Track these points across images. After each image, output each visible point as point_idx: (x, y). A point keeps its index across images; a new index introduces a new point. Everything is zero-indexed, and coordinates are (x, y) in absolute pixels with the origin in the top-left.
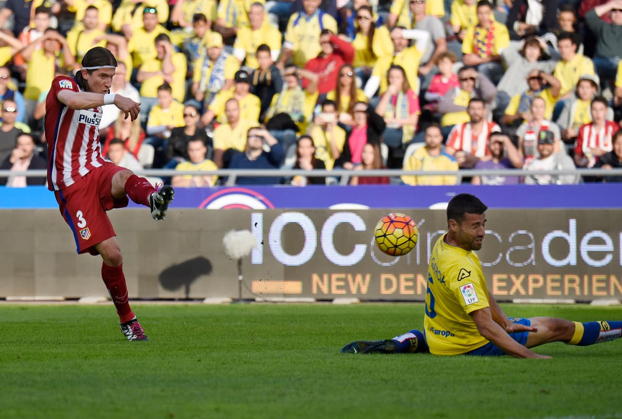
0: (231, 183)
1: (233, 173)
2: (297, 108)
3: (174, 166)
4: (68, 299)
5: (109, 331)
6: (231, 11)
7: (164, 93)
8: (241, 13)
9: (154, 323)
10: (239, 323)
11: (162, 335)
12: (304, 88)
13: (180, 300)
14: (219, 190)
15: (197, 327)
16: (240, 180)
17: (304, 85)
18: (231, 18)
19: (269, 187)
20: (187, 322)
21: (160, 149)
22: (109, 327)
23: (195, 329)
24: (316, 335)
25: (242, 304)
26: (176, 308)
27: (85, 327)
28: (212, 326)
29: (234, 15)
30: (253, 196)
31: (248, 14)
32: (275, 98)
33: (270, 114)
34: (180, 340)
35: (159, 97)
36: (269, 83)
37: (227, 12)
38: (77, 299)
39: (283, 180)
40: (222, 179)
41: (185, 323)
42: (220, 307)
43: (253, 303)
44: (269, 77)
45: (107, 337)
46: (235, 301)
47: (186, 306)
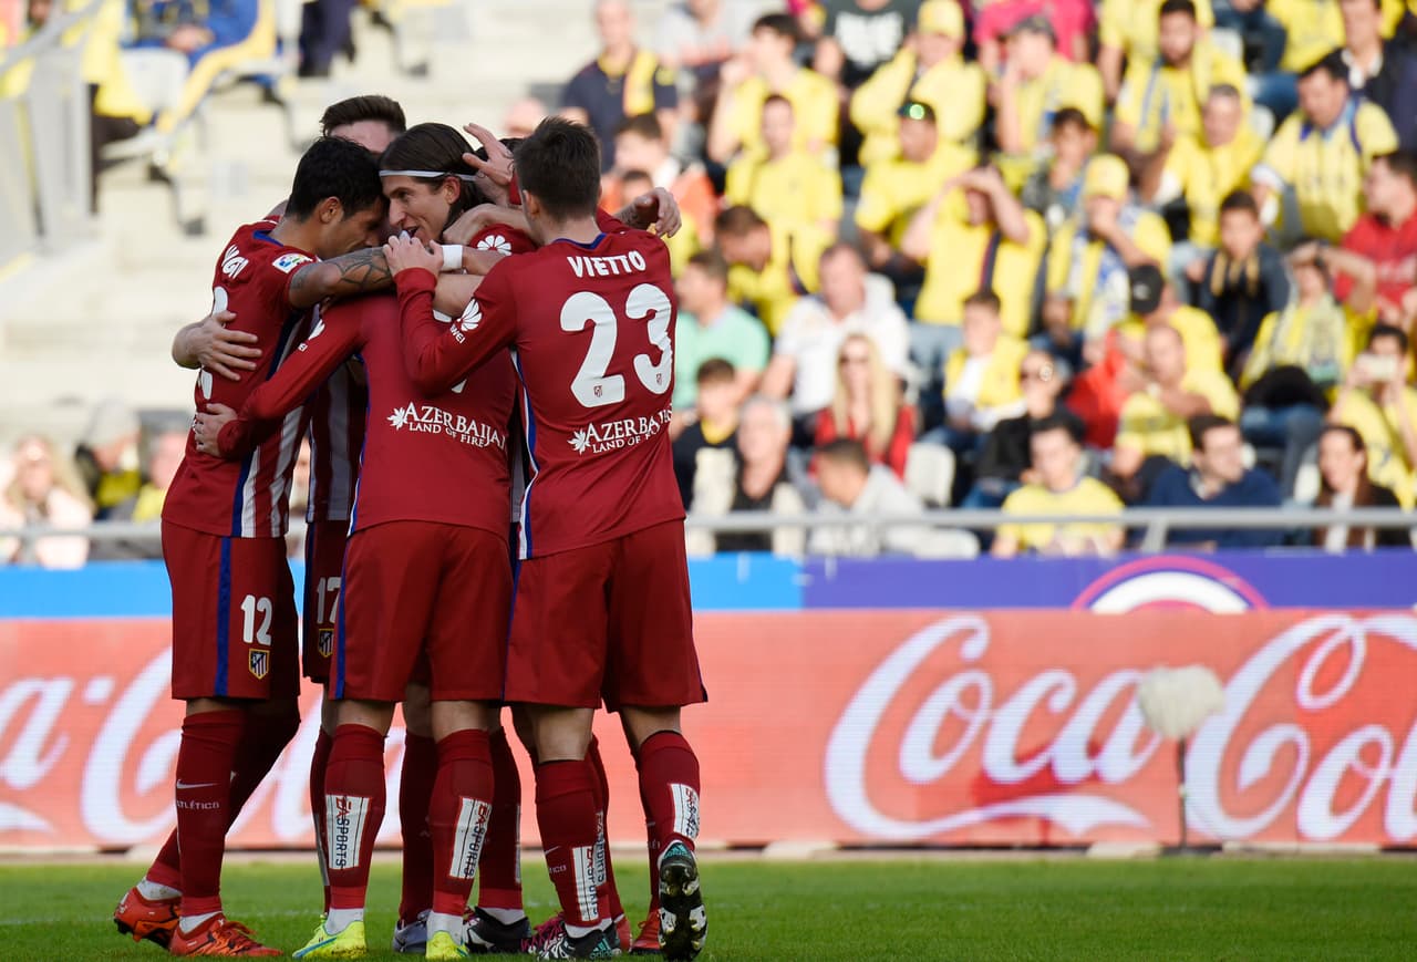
0: (1153, 543)
1: (1159, 520)
2: (1324, 352)
3: (996, 502)
4: (738, 847)
5: (846, 928)
6: (1156, 100)
7: (981, 314)
8: (1181, 107)
9: (963, 908)
10: (1183, 909)
11: (984, 938)
12: (1340, 299)
13: (1027, 847)
14: (1122, 563)
15: (1074, 919)
16: (1176, 536)
17: (1341, 289)
18: (1154, 120)
19: (1253, 554)
20: (1048, 906)
21: (968, 457)
22: (847, 917)
23: (1070, 922)
24: (1387, 938)
25: (1189, 860)
26: (1015, 870)
27: (784, 920)
28: (1112, 915)
29: (1163, 112)
30: (1212, 578)
31: (1204, 111)
32: (1268, 326)
33: (1256, 365)
34: (1031, 953)
35: (966, 323)
36: (1252, 288)
37: (1146, 104)
38: (759, 847)
39: (1289, 537)
40: (1133, 535)
41: (1043, 909)
42: (1132, 867)
43: (1215, 858)
44: (1252, 270)
45: (841, 944)
46: (1169, 850)
47: (1044, 866)
